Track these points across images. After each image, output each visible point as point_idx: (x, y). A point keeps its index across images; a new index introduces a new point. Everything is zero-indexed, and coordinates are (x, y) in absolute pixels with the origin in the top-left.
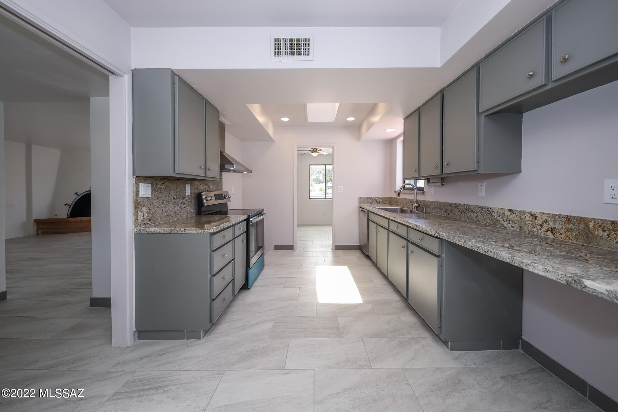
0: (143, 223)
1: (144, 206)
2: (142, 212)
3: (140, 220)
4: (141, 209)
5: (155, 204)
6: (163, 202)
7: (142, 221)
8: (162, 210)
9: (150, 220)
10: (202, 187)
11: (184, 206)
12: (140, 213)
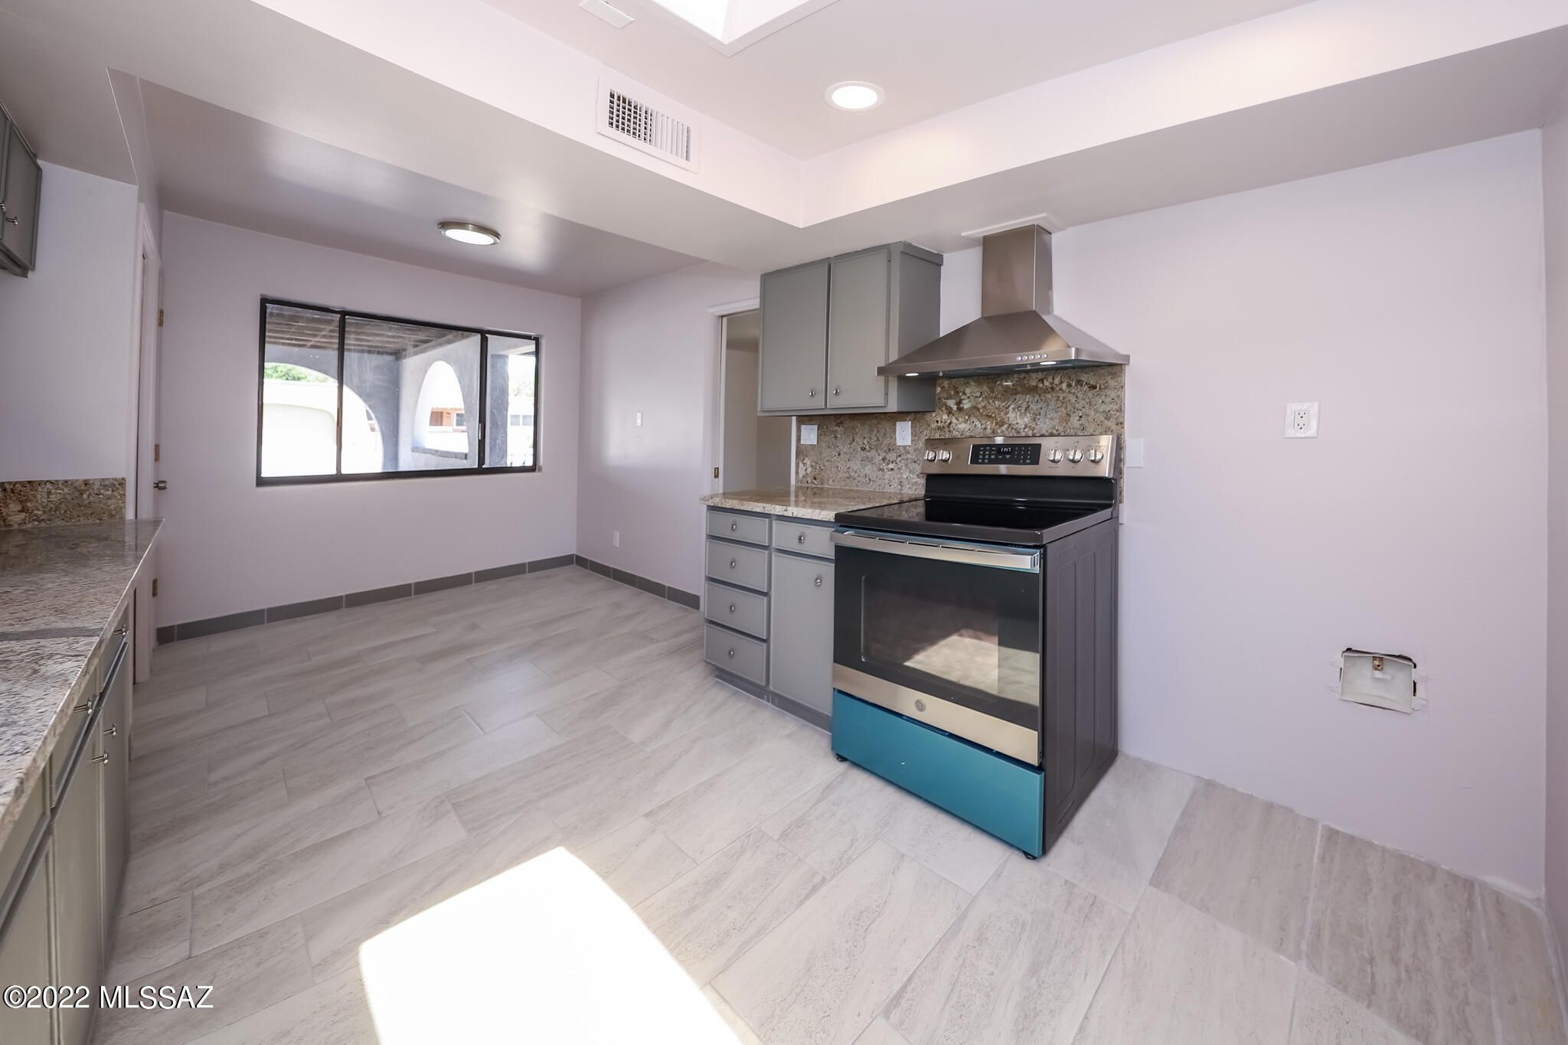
0: (805, 480)
1: (806, 456)
2: (804, 464)
3: (801, 476)
4: (804, 460)
5: (824, 455)
6: (839, 454)
7: (804, 476)
8: (837, 467)
9: (815, 479)
10: (962, 426)
11: (891, 466)
12: (801, 465)
